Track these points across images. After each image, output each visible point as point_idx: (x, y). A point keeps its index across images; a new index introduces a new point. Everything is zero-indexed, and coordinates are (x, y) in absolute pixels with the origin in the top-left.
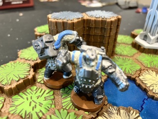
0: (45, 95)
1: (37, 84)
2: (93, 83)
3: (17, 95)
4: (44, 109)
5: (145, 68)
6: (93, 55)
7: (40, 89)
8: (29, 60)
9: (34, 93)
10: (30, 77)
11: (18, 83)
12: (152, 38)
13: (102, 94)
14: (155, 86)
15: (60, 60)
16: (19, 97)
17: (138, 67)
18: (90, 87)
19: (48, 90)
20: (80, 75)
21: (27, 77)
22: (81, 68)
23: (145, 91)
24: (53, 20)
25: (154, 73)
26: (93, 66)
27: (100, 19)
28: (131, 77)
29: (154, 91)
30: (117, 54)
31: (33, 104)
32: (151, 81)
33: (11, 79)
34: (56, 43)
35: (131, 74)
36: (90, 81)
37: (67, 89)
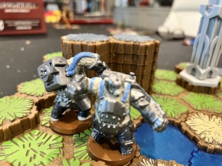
0: (50, 141)
1: (41, 127)
2: (118, 121)
3: (9, 141)
4: (47, 160)
5: (193, 111)
6: (117, 80)
7: (44, 134)
8: (32, 96)
9: (34, 139)
10: (31, 116)
11: (13, 124)
12: (203, 71)
13: (132, 139)
14: (208, 133)
15: (72, 86)
16: (13, 144)
17: (184, 109)
18: (114, 127)
19: (55, 136)
20: (100, 109)
21: (26, 116)
22: (102, 99)
23: (194, 140)
24: (68, 42)
25: (207, 117)
26: (118, 96)
27: (132, 43)
28: (174, 122)
29: (206, 140)
30: (155, 93)
31: (31, 154)
32: (202, 126)
33: (3, 118)
34: (69, 68)
35: (174, 118)
36: (114, 117)
37: (82, 135)
